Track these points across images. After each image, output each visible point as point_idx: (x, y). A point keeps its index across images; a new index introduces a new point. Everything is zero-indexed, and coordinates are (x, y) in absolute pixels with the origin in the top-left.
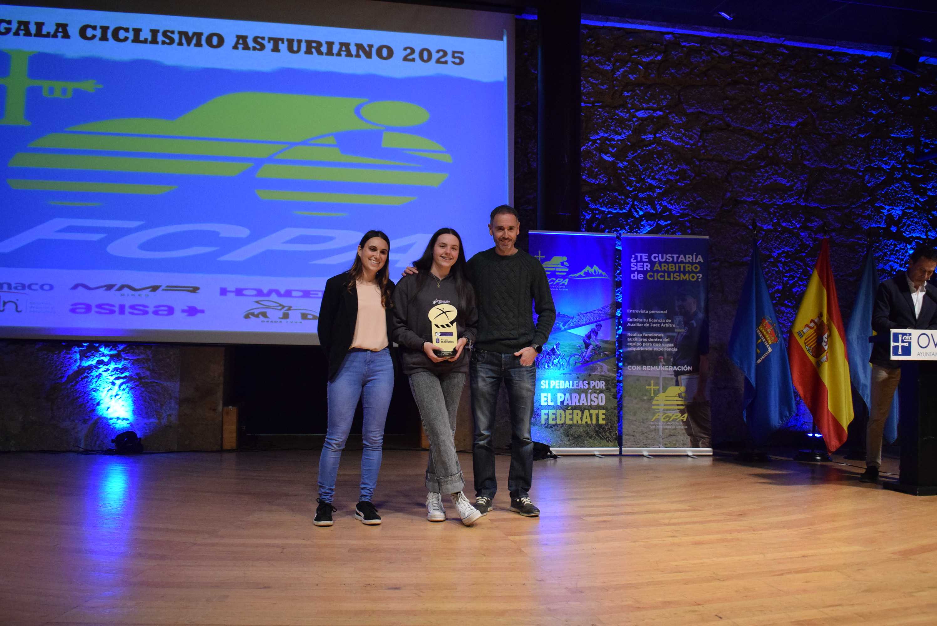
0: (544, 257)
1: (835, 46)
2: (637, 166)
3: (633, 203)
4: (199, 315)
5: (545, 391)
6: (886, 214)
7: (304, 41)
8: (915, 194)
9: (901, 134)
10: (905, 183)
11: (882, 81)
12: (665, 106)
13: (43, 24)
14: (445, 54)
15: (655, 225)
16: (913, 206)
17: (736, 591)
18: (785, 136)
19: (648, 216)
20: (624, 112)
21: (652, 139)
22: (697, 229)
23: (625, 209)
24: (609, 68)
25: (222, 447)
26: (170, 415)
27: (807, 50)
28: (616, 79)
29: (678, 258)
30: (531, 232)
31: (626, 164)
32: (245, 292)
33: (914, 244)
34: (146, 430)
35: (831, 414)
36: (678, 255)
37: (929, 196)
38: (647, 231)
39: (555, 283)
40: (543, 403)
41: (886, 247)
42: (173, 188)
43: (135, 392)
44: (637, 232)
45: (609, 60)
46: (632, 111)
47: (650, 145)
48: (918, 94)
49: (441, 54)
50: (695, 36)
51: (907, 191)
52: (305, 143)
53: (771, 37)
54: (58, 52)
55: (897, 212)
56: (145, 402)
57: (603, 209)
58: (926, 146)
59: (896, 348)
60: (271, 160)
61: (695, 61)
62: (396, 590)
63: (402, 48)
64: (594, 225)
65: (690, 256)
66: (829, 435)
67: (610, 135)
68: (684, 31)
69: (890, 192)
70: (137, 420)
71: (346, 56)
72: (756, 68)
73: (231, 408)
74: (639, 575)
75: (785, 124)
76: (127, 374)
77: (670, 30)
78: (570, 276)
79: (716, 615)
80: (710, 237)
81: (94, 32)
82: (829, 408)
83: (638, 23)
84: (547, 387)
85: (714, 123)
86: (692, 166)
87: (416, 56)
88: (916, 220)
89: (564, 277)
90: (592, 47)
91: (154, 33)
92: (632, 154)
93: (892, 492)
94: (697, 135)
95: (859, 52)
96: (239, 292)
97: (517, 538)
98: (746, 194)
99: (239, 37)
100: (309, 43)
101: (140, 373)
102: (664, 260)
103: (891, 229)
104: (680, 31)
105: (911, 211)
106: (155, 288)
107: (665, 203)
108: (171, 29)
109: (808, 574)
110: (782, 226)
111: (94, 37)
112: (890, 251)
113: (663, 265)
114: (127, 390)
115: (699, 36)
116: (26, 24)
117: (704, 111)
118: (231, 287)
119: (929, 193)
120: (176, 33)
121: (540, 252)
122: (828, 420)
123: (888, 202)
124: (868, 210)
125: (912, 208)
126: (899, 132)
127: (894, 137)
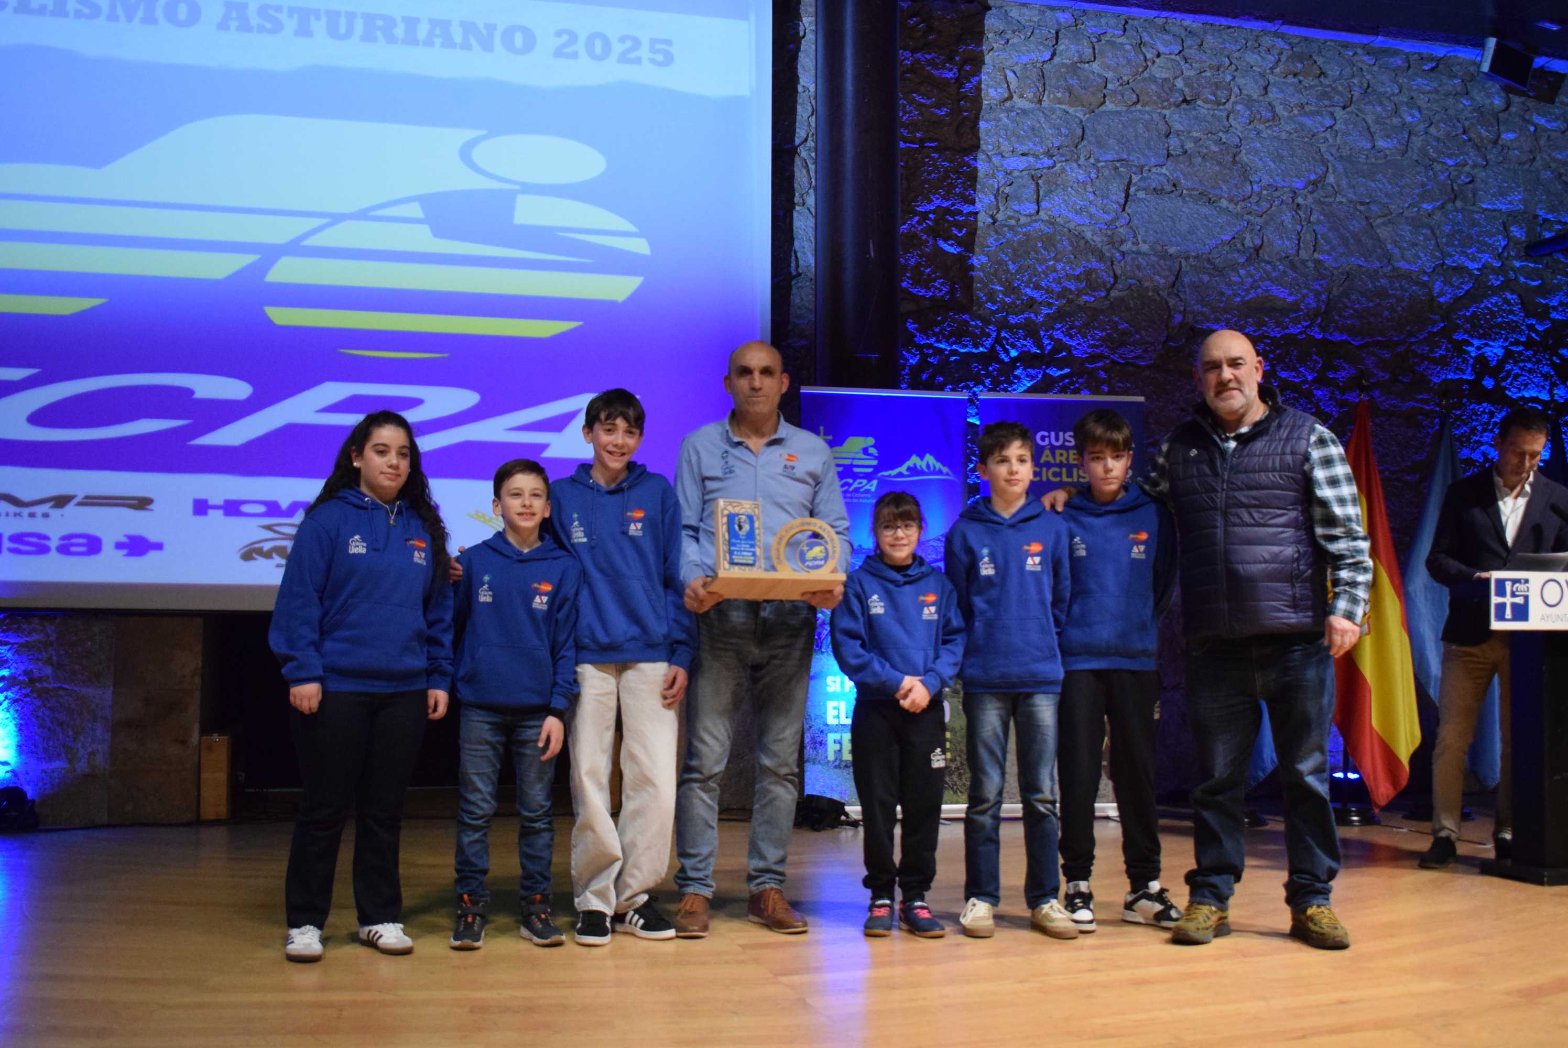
1: (1376, 35)
2: (1006, 262)
3: (998, 335)
4: (152, 555)
5: (834, 696)
6: (1473, 354)
7: (359, 16)
8: (1528, 316)
9: (1501, 204)
10: (1509, 296)
11: (1464, 102)
12: (1058, 148)
14: (637, 43)
15: (1040, 376)
16: (1523, 339)
18: (1284, 206)
19: (1026, 360)
20: (981, 159)
21: (1033, 211)
22: (1121, 385)
23: (983, 346)
24: (951, 75)
25: (198, 816)
26: (92, 754)
28: (965, 97)
30: (805, 389)
31: (983, 259)
32: (245, 508)
34: (45, 784)
35: (1378, 735)
37: (1553, 321)
38: (1025, 388)
39: (851, 489)
40: (831, 721)
41: (1474, 417)
42: (98, 301)
43: (23, 707)
44: (1005, 390)
45: (951, 59)
46: (994, 157)
48: (1532, 129)
49: (629, 44)
50: (1113, 14)
51: (1511, 312)
52: (362, 215)
53: (1257, 18)
55: (1495, 350)
56: (44, 728)
57: (942, 346)
58: (1548, 225)
59: (1501, 607)
60: (295, 248)
61: (1116, 63)
63: (553, 33)
64: (924, 376)
66: (1375, 779)
67: (953, 205)
68: (1093, 6)
69: (1482, 314)
70: (26, 763)
71: (443, 45)
73: (216, 737)
75: (1283, 184)
77: (1066, 4)
78: (880, 474)
80: (1147, 399)
82: (1374, 723)
84: (838, 689)
85: (1150, 181)
86: (1109, 263)
87: (580, 47)
88: (1529, 365)
89: (869, 477)
90: (919, 34)
92: (996, 240)
93: (1496, 881)
95: (1422, 49)
96: (232, 508)
97: (796, 979)
98: (1212, 316)
99: (229, 6)
100: (369, 19)
101: (31, 671)
102: (1059, 443)
103: (1485, 383)
104: (1087, 7)
105: (1520, 348)
106: (61, 501)
107: (1058, 335)
110: (1280, 377)
112: (1481, 425)
113: (1058, 452)
117: (1131, 158)
118: (216, 499)
119: (1554, 315)
121: (822, 428)
122: (1372, 745)
123: (1478, 332)
124: (1440, 348)
125: (1523, 343)
126: (1498, 200)
127: (1486, 209)
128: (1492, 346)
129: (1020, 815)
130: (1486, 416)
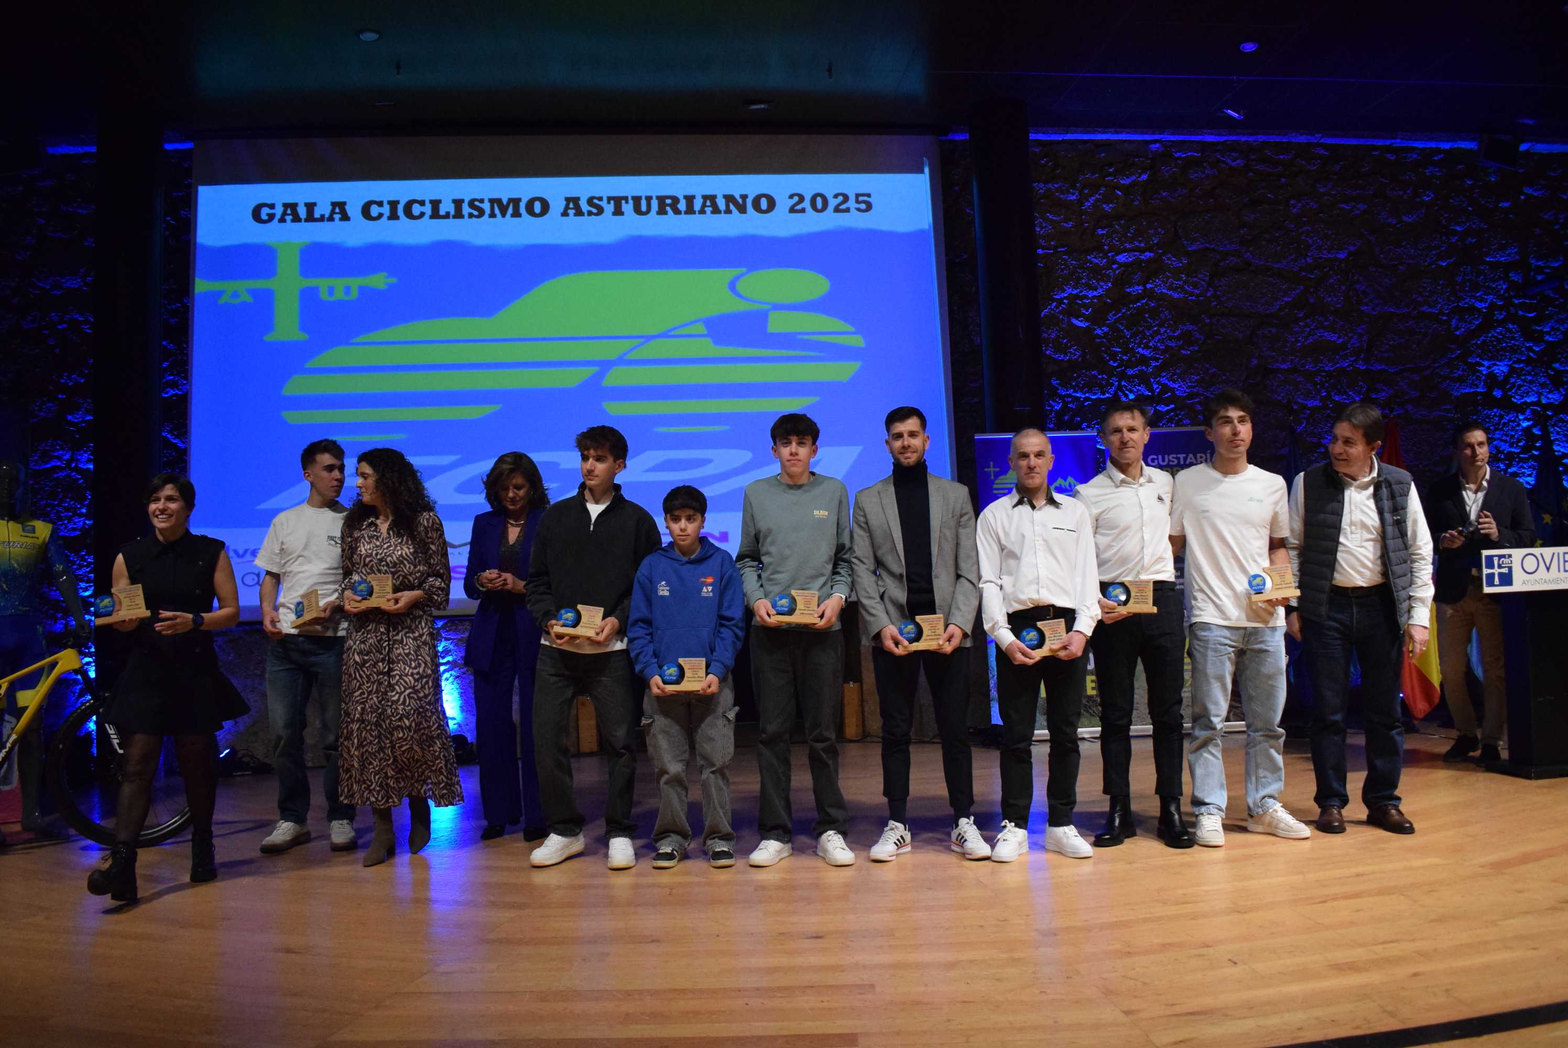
0: (997, 470)
1: (1395, 138)
2: (1122, 330)
3: (1119, 384)
6: (1484, 373)
7: (654, 198)
8: (1526, 340)
9: (1501, 257)
10: (1511, 326)
11: (1468, 182)
12: (1157, 244)
13: (315, 204)
14: (846, 198)
16: (1523, 358)
17: (1260, 927)
18: (1331, 272)
20: (1100, 257)
21: (1140, 292)
23: (1108, 393)
24: (1074, 197)
27: (1356, 146)
28: (1085, 212)
29: (1185, 459)
30: (977, 437)
31: (1105, 329)
33: (1527, 413)
35: (1416, 667)
36: (1184, 455)
37: (1547, 342)
42: (497, 407)
46: (1109, 255)
47: (1138, 300)
48: (1522, 197)
49: (840, 198)
50: (1193, 142)
51: (1513, 338)
52: (665, 335)
53: (1302, 135)
54: (338, 240)
55: (1501, 368)
57: (1078, 395)
58: (1538, 270)
59: (1491, 577)
60: (622, 361)
61: (1197, 177)
62: (819, 940)
63: (787, 196)
64: (1066, 418)
65: (1203, 455)
66: (1414, 696)
67: (1081, 292)
68: (1177, 137)
69: (1490, 341)
71: (713, 212)
72: (1283, 180)
74: (1132, 909)
75: (1329, 256)
76: (449, 658)
77: (1157, 137)
79: (1230, 960)
81: (381, 210)
83: (1111, 132)
85: (1228, 262)
86: (1200, 325)
87: (806, 204)
88: (1529, 378)
90: (1049, 171)
91: (458, 203)
92: (1114, 315)
94: (1204, 280)
95: (1433, 145)
98: (1280, 359)
99: (568, 200)
100: (661, 199)
102: (1165, 463)
103: (1494, 393)
104: (1172, 138)
105: (1522, 365)
107: (1164, 380)
108: (479, 197)
109: (1359, 900)
110: (1335, 400)
111: (381, 215)
112: (1493, 425)
114: (451, 679)
115: (1198, 142)
116: (293, 206)
117: (1212, 246)
119: (1547, 338)
120: (486, 201)
121: (992, 463)
122: (1411, 674)
123: (1488, 356)
124: (1458, 369)
125: (1523, 362)
126: (1498, 254)
127: (1490, 261)
128: (1500, 366)
129: (1151, 733)
130: (1497, 419)
